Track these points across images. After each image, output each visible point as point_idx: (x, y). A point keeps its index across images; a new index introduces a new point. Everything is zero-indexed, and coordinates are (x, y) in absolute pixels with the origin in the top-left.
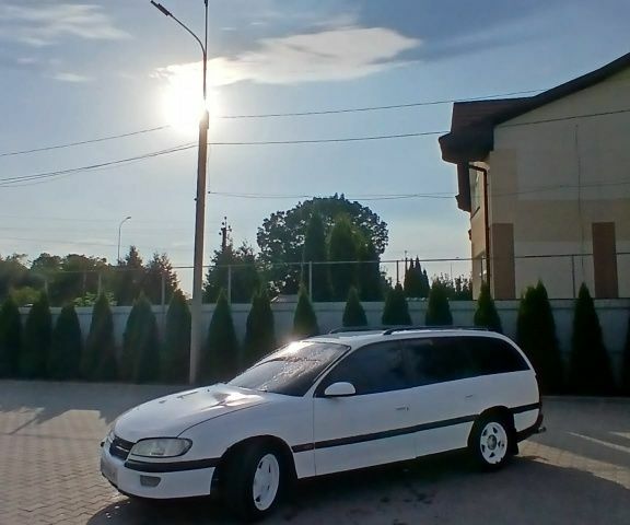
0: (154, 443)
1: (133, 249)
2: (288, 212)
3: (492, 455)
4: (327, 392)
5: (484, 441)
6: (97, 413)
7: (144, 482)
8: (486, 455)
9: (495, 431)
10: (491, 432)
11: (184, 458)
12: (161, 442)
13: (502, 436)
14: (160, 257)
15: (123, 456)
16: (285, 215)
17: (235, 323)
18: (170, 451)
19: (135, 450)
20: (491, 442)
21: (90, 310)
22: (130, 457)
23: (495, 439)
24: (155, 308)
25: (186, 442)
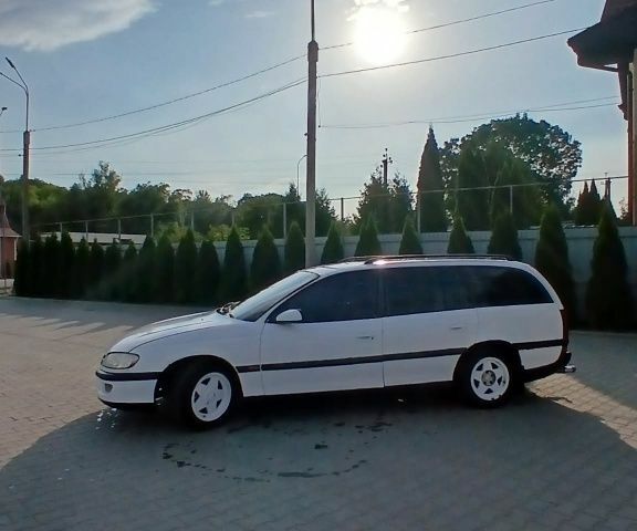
2: (463, 139)
3: (489, 391)
4: (278, 319)
8: (479, 391)
9: (494, 366)
10: (488, 367)
11: (131, 371)
13: (503, 372)
16: (459, 143)
18: (122, 364)
20: (488, 378)
21: (224, 244)
23: (493, 375)
24: (277, 242)
25: (135, 357)
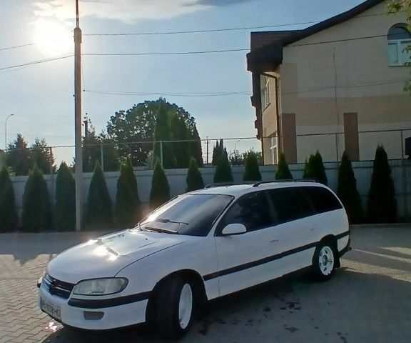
0: (94, 283)
1: (19, 136)
2: (128, 111)
3: (325, 269)
4: (224, 232)
5: (321, 260)
6: (11, 257)
7: (88, 316)
8: (322, 270)
9: (326, 252)
10: (324, 253)
11: (123, 294)
12: (101, 282)
13: (330, 256)
14: (40, 142)
15: (65, 296)
16: (125, 113)
17: (108, 186)
18: (108, 290)
19: (75, 290)
20: (324, 260)
22: (72, 296)
23: (326, 258)
24: (45, 177)
25: (123, 281)
